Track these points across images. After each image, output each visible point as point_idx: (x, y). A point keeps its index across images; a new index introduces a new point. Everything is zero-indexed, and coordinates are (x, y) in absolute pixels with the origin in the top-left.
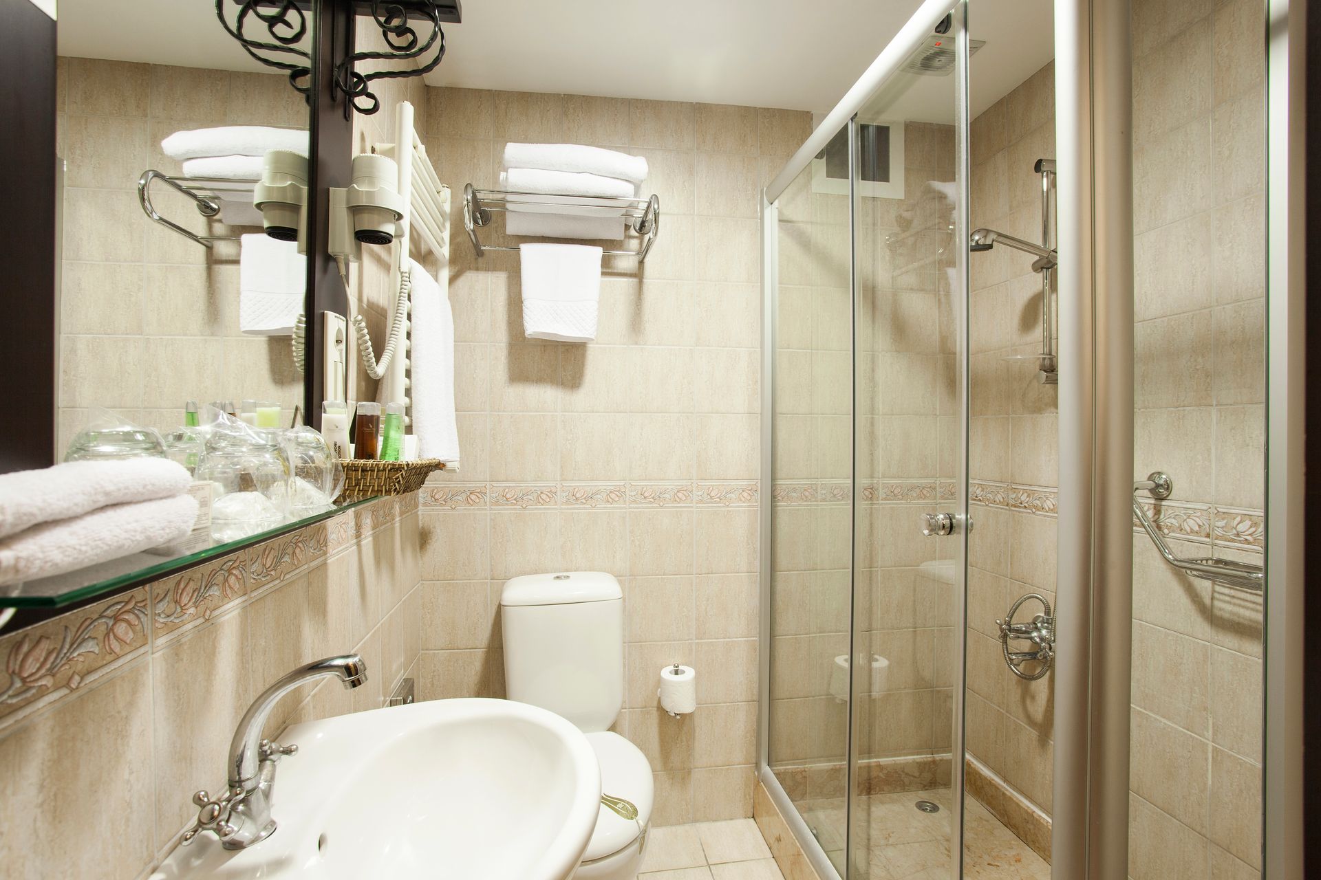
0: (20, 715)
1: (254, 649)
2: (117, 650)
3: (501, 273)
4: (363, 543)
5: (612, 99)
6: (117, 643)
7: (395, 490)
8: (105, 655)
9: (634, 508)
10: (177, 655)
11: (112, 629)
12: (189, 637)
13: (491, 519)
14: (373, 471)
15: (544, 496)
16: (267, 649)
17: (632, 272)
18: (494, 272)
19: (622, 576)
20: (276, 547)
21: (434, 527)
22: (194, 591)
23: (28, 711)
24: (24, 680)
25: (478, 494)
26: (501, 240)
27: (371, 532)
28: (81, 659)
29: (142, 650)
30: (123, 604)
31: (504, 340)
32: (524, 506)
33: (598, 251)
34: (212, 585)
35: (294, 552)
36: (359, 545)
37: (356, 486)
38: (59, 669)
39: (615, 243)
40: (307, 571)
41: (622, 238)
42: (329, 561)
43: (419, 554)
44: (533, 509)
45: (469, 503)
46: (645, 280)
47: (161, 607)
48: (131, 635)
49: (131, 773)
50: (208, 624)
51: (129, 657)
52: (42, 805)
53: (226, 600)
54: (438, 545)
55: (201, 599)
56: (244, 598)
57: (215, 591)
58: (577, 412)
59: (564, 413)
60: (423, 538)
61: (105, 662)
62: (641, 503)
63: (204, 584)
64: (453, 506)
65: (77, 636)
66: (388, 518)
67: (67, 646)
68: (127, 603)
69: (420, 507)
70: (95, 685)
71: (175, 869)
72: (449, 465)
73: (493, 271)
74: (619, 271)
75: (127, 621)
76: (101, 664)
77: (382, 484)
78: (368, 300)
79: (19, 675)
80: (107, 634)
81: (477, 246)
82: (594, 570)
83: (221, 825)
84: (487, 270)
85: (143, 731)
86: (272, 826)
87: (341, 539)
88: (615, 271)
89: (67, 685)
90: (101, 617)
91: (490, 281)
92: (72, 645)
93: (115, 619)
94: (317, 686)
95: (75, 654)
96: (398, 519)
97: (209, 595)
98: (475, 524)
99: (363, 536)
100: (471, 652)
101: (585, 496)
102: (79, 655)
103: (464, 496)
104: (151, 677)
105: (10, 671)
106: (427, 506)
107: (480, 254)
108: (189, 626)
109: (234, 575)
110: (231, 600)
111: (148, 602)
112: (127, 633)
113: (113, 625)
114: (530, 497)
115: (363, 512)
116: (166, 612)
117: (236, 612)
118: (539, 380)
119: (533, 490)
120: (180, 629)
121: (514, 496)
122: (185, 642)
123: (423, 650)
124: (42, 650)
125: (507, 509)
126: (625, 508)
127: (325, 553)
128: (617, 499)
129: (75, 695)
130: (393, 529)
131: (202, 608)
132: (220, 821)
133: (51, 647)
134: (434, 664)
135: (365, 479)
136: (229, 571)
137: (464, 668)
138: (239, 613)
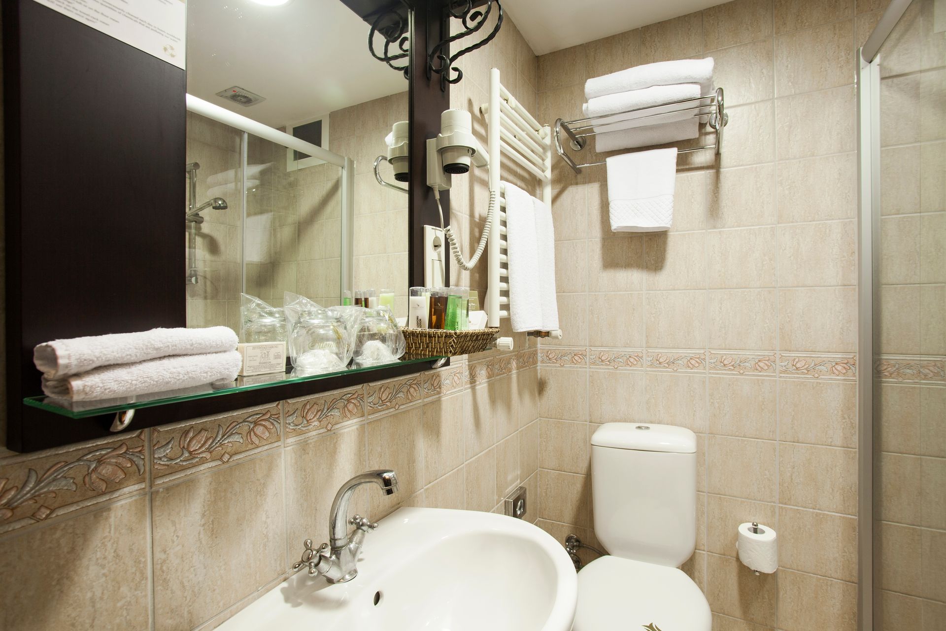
0: (189, 472)
1: (371, 452)
2: (257, 442)
3: (595, 183)
4: (477, 387)
5: (685, 16)
6: (256, 438)
7: (451, 352)
8: (248, 444)
9: (713, 373)
10: (304, 450)
11: (253, 429)
12: (314, 440)
13: (590, 376)
14: (435, 337)
15: (632, 360)
16: (383, 454)
17: (709, 164)
18: (590, 184)
19: (702, 433)
20: (391, 386)
21: (549, 379)
22: (318, 411)
23: (193, 470)
24: (190, 453)
25: (580, 356)
26: (594, 158)
27: (486, 380)
28: (230, 445)
29: (276, 444)
30: (261, 415)
31: (598, 235)
32: (616, 366)
33: (673, 152)
34: (333, 408)
35: (408, 390)
36: (473, 389)
37: (427, 348)
38: (214, 449)
39: (692, 142)
40: (422, 404)
41: (697, 136)
42: (443, 399)
43: (537, 398)
44: (622, 370)
45: (573, 362)
46: (722, 170)
47: (290, 420)
48: (267, 434)
49: (267, 517)
50: (329, 433)
51: (266, 447)
52: (204, 525)
53: (345, 419)
54: (551, 391)
55: (324, 416)
56: (361, 419)
57: (336, 413)
58: (660, 290)
59: (649, 292)
60: (541, 386)
61: (247, 449)
62: (720, 370)
63: (326, 407)
64: (562, 364)
65: (227, 431)
66: (504, 370)
67: (220, 437)
68: (264, 415)
69: (539, 364)
70: (240, 461)
71: (295, 583)
72: (554, 333)
73: (588, 183)
74: (696, 166)
75: (264, 426)
76: (244, 450)
77: (442, 347)
78: (480, 216)
79: (187, 449)
80: (249, 432)
81: (574, 167)
82: (676, 425)
83: (311, 565)
84: (584, 183)
85: (277, 493)
86: (354, 573)
87: (454, 384)
88: (693, 166)
89: (221, 459)
90: (244, 421)
91: (586, 192)
92: (223, 437)
93: (255, 423)
94: (430, 483)
95: (226, 442)
96: (514, 372)
97: (331, 415)
98: (578, 378)
99: (478, 383)
100: (573, 476)
101: (668, 361)
102: (228, 442)
103: (570, 357)
104: (283, 462)
105: (182, 446)
106: (544, 363)
107: (579, 171)
108: (314, 433)
109: (353, 403)
110: (349, 419)
111: (281, 415)
112: (264, 433)
113: (253, 427)
114: (620, 360)
115: (477, 366)
116: (295, 422)
117: (355, 427)
118: (628, 265)
119: (623, 354)
120: (306, 434)
121: (607, 358)
122: (311, 443)
123: (540, 467)
124: (203, 437)
125: (603, 369)
126: (705, 373)
127: (439, 393)
128: (697, 365)
129: (227, 465)
130: (509, 378)
131: (324, 422)
132: (311, 562)
133: (209, 436)
134: (548, 480)
135: (432, 343)
136: (349, 401)
137: (569, 487)
138: (357, 429)
